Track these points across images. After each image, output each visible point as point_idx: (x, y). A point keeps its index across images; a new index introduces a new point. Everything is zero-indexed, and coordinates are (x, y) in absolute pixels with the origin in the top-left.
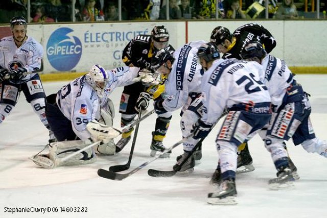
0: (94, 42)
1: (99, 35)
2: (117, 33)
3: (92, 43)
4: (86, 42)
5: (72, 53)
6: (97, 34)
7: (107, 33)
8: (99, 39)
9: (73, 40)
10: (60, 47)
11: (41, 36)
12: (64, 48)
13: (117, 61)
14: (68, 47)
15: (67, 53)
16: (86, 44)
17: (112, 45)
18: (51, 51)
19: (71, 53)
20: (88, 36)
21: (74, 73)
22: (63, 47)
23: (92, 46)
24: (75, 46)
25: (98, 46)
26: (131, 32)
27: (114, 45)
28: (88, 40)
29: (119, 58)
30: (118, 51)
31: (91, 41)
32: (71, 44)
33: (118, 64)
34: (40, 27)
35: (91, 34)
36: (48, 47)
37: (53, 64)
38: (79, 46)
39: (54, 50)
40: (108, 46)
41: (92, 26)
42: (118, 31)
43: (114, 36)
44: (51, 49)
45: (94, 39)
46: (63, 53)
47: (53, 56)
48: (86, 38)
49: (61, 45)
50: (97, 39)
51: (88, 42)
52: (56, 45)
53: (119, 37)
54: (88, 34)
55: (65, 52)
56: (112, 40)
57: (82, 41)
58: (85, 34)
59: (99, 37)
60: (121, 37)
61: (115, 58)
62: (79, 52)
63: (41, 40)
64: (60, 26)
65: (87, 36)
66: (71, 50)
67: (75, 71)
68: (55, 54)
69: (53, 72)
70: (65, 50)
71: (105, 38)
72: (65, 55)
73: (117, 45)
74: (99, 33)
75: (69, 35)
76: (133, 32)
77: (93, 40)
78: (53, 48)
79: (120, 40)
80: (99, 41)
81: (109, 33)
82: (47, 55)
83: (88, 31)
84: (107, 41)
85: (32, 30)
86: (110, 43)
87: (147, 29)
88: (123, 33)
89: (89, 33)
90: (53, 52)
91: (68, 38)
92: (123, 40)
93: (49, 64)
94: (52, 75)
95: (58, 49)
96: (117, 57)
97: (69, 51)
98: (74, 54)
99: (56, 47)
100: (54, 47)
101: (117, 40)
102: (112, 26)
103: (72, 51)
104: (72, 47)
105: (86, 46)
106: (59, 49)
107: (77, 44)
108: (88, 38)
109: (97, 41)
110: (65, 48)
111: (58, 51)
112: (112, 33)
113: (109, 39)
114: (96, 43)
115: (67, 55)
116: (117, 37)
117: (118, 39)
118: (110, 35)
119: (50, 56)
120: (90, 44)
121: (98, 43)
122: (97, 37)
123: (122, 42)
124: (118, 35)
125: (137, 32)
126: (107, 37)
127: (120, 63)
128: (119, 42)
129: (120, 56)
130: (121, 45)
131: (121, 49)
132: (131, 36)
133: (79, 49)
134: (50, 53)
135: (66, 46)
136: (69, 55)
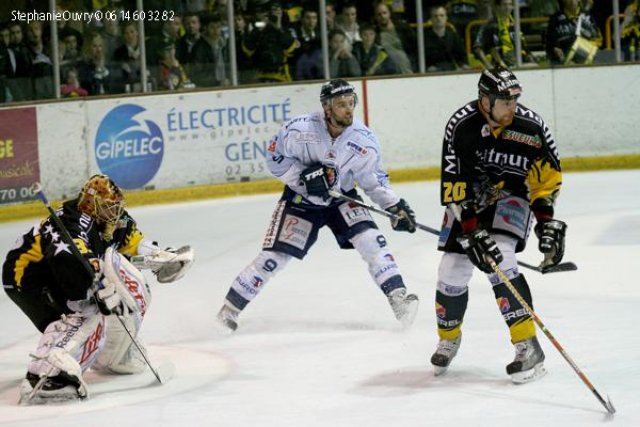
0: (186, 128)
1: (195, 116)
2: (230, 110)
3: (183, 132)
4: (170, 129)
5: (146, 153)
6: (192, 113)
7: (210, 111)
8: (195, 124)
9: (145, 128)
10: (121, 143)
11: (83, 124)
12: (129, 145)
13: (233, 164)
14: (136, 142)
15: (136, 154)
16: (172, 134)
17: (222, 133)
18: (103, 152)
19: (143, 153)
20: (175, 118)
21: (150, 192)
22: (128, 142)
23: (183, 137)
24: (150, 138)
25: (195, 136)
26: (257, 107)
27: (226, 133)
28: (175, 125)
29: (237, 159)
30: (235, 145)
31: (181, 128)
32: (142, 135)
33: (235, 170)
34: (81, 106)
35: (180, 115)
36: (97, 143)
38: (159, 139)
39: (109, 149)
40: (213, 136)
41: (181, 98)
42: (232, 106)
43: (225, 115)
44: (103, 148)
45: (186, 123)
46: (127, 154)
47: (109, 161)
48: (170, 122)
49: (123, 138)
50: (192, 124)
51: (175, 130)
52: (113, 139)
53: (235, 117)
54: (173, 114)
55: (131, 151)
56: (220, 124)
57: (164, 129)
58: (169, 115)
59: (196, 120)
60: (239, 118)
61: (230, 160)
62: (159, 150)
63: (84, 131)
64: (118, 102)
65: (172, 118)
66: (143, 146)
67: (152, 188)
68: (112, 156)
70: (130, 148)
71: (207, 122)
72: (132, 157)
73: (231, 133)
74: (195, 112)
75: (137, 117)
76: (261, 106)
77: (184, 126)
78: (107, 145)
79: (237, 123)
80: (197, 128)
81: (216, 110)
82: (97, 159)
83: (173, 109)
84: (212, 126)
85: (66, 112)
86: (218, 129)
87: (288, 99)
88: (243, 109)
89: (176, 112)
90: (107, 152)
91: (137, 124)
92: (243, 122)
95: (118, 147)
96: (233, 156)
97: (139, 149)
98: (150, 154)
99: (113, 143)
100: (110, 142)
101: (230, 123)
102: (219, 96)
103: (145, 150)
104: (144, 140)
105: (172, 139)
106: (120, 146)
107: (153, 135)
108: (173, 122)
109: (192, 127)
110: (131, 145)
111: (118, 150)
112: (220, 111)
113: (215, 123)
114: (191, 132)
115: (136, 157)
116: (230, 117)
117: (233, 121)
118: (217, 114)
119: (102, 161)
120: (178, 133)
121: (195, 131)
122: (192, 120)
123: (241, 126)
124: (233, 113)
125: (270, 106)
126: (211, 119)
127: (239, 167)
128: (234, 127)
129: (237, 155)
130: (240, 132)
131: (239, 139)
132: (257, 115)
133: (159, 145)
134: (102, 155)
135: (133, 139)
136: (140, 156)
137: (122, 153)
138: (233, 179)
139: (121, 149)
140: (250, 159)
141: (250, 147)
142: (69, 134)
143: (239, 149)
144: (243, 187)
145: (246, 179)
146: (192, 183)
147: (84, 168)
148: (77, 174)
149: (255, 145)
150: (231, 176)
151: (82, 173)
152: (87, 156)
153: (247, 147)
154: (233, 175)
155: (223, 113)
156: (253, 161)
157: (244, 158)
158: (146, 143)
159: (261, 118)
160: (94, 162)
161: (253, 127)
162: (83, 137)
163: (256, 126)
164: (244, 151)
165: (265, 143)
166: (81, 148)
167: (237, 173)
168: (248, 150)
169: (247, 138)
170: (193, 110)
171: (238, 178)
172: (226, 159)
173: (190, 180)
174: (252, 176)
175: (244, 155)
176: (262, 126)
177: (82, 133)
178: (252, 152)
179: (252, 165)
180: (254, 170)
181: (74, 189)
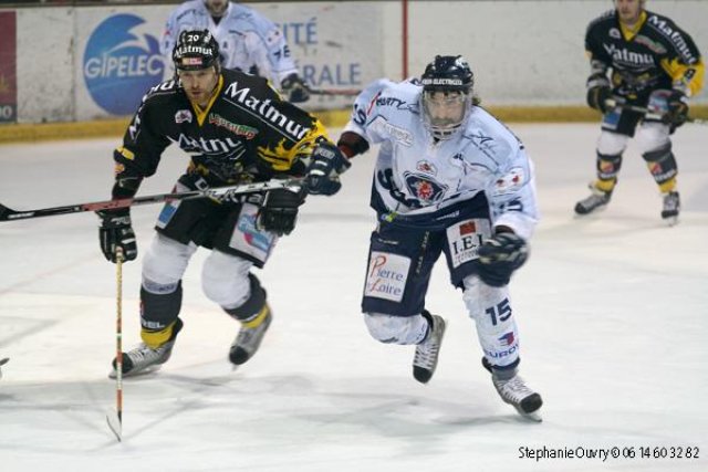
5: (143, 73)
9: (143, 44)
10: (114, 59)
11: (70, 34)
12: (124, 62)
14: (132, 59)
15: (131, 73)
18: (93, 69)
19: (140, 73)
24: (149, 55)
32: (139, 51)
34: (69, 13)
36: (87, 57)
37: (97, 98)
38: (157, 57)
39: (100, 66)
44: (94, 65)
46: (121, 74)
47: (99, 80)
52: (105, 54)
62: (158, 71)
63: (72, 42)
64: (113, 11)
66: (141, 65)
68: (103, 74)
69: (98, 118)
70: (124, 66)
72: (126, 78)
75: (134, 31)
78: (97, 61)
82: (86, 78)
85: (51, 19)
87: (314, 19)
90: (97, 70)
91: (134, 38)
93: (90, 98)
94: (98, 123)
95: (111, 64)
97: (135, 68)
98: (147, 75)
99: (105, 59)
100: (101, 59)
103: (142, 69)
104: (142, 58)
106: (113, 63)
107: (152, 53)
110: (126, 63)
111: (111, 68)
115: (132, 78)
119: (91, 80)
125: (292, 25)
133: (159, 65)
134: (92, 73)
135: (129, 55)
136: (137, 77)
137: (114, 72)
139: (114, 67)
142: (53, 46)
147: (69, 87)
148: (60, 94)
151: (66, 94)
152: (74, 72)
158: (145, 62)
160: (81, 81)
162: (70, 51)
166: (66, 63)
177: (67, 45)
181: (56, 112)
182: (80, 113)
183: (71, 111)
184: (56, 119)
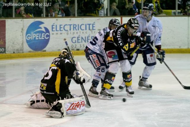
0: (58, 31)
1: (61, 26)
2: (74, 25)
3: (57, 32)
4: (52, 31)
6: (60, 25)
7: (67, 25)
8: (61, 29)
9: (44, 30)
10: (35, 34)
11: (22, 27)
13: (74, 44)
14: (40, 34)
15: (40, 38)
16: (53, 32)
17: (71, 33)
19: (42, 38)
22: (37, 34)
23: (57, 34)
24: (45, 33)
25: (61, 34)
26: (84, 24)
28: (54, 29)
29: (75, 42)
30: (75, 37)
31: (56, 30)
32: (43, 32)
34: (22, 21)
35: (56, 26)
36: (26, 34)
37: (30, 46)
38: (48, 34)
40: (68, 34)
41: (57, 20)
42: (75, 24)
43: (72, 27)
45: (58, 29)
46: (37, 39)
47: (30, 40)
48: (52, 28)
49: (36, 33)
51: (54, 31)
52: (32, 33)
53: (75, 28)
54: (54, 25)
56: (70, 30)
60: (77, 28)
62: (48, 38)
64: (35, 20)
65: (53, 27)
66: (43, 36)
67: (45, 51)
70: (38, 36)
71: (66, 28)
73: (74, 33)
74: (62, 25)
75: (41, 26)
77: (57, 30)
78: (30, 35)
79: (76, 30)
80: (62, 31)
81: (69, 25)
83: (54, 24)
84: (67, 30)
85: (16, 22)
86: (69, 32)
87: (94, 22)
88: (78, 25)
89: (55, 25)
90: (30, 37)
91: (41, 28)
92: (78, 29)
93: (27, 46)
94: (30, 53)
95: (34, 36)
96: (74, 41)
97: (41, 37)
98: (45, 39)
101: (74, 30)
102: (70, 20)
103: (43, 37)
105: (53, 34)
107: (47, 32)
108: (54, 28)
109: (60, 30)
110: (39, 35)
111: (34, 37)
112: (70, 25)
113: (68, 29)
114: (59, 32)
115: (40, 40)
116: (74, 28)
118: (69, 26)
119: (28, 40)
120: (56, 32)
121: (61, 32)
122: (60, 28)
123: (77, 31)
125: (88, 24)
126: (67, 28)
127: (76, 45)
128: (75, 31)
129: (76, 41)
130: (77, 33)
131: (76, 36)
132: (83, 27)
133: (48, 36)
134: (28, 38)
137: (35, 38)
138: (74, 49)
140: (80, 42)
141: (80, 38)
142: (17, 30)
143: (76, 39)
144: (77, 52)
145: (78, 50)
146: (59, 50)
147: (21, 43)
148: (19, 45)
149: (82, 38)
150: (73, 48)
152: (23, 38)
153: (79, 38)
154: (74, 48)
155: (71, 26)
156: (81, 43)
157: (78, 42)
158: (44, 35)
159: (85, 29)
160: (25, 41)
161: (82, 31)
162: (22, 32)
163: (83, 31)
164: (78, 40)
165: (85, 37)
166: (21, 35)
167: (75, 47)
168: (79, 40)
169: (79, 35)
170: (61, 24)
171: (75, 49)
172: (72, 42)
173: (58, 49)
174: (80, 49)
175: (78, 41)
176: (85, 31)
177: (21, 30)
178: (81, 40)
179: (81, 45)
180: (81, 47)
181: (17, 50)
182: (24, 50)
183: (22, 50)
184: (17, 52)
